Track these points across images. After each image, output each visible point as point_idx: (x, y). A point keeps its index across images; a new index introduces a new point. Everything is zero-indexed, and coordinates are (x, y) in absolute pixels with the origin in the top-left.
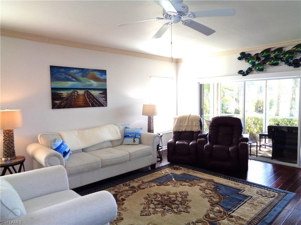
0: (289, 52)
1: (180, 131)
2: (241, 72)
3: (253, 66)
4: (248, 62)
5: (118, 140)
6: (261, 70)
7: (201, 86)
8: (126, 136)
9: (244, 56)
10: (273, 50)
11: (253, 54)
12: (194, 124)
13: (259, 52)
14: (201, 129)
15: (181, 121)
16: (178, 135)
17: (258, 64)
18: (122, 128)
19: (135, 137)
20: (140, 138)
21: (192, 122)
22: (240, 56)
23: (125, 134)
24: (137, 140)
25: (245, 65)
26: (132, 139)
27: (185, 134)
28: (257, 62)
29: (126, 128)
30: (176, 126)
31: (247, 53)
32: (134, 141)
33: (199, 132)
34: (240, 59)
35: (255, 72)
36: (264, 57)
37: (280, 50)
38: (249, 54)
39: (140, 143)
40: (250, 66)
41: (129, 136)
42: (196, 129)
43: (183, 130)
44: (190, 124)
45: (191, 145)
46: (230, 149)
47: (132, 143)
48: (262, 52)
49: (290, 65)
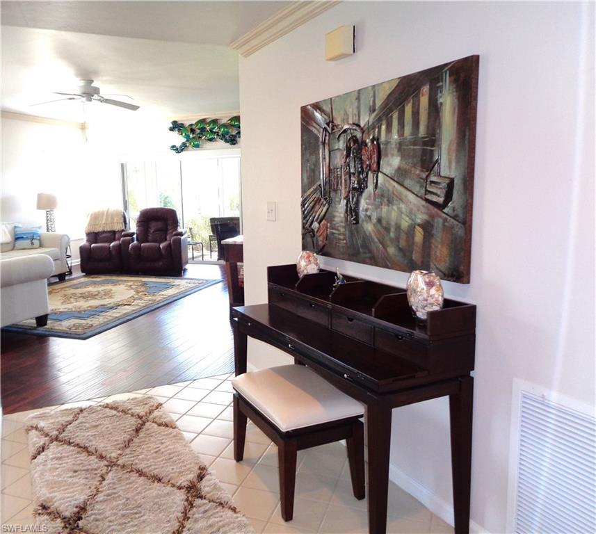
0: (224, 126)
1: (96, 231)
2: (174, 148)
3: (187, 140)
4: (182, 134)
5: (8, 243)
6: (197, 146)
7: (123, 166)
8: (17, 238)
9: (176, 126)
10: (208, 121)
11: (187, 124)
12: (115, 221)
13: (194, 123)
14: (125, 227)
15: (96, 218)
16: (93, 236)
17: (193, 138)
18: (10, 227)
19: (33, 239)
20: (40, 240)
21: (113, 219)
22: (171, 125)
23: (15, 235)
24: (36, 242)
25: (178, 139)
26: (29, 241)
27: (104, 235)
28: (191, 136)
29: (15, 227)
30: (90, 224)
31: (180, 122)
32: (32, 244)
33: (123, 231)
34: (172, 129)
35: (190, 148)
36: (199, 129)
37: (215, 121)
38: (182, 124)
39: (41, 246)
40: (184, 140)
41: (22, 238)
42: (117, 227)
43: (101, 230)
44: (109, 221)
45: (113, 246)
46: (161, 246)
47: (30, 246)
48: (197, 123)
49: (227, 141)
